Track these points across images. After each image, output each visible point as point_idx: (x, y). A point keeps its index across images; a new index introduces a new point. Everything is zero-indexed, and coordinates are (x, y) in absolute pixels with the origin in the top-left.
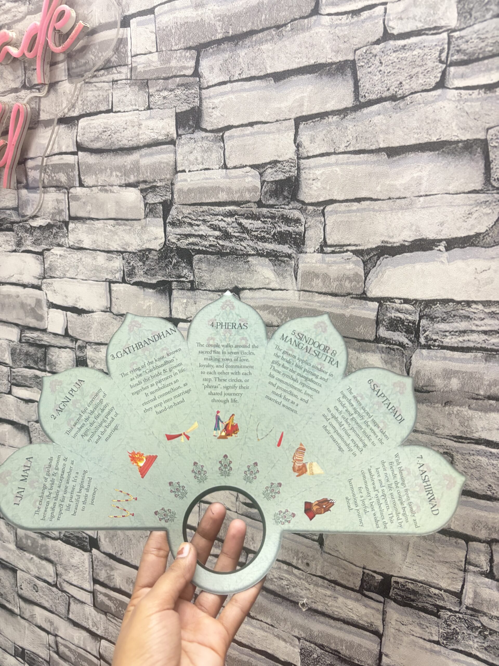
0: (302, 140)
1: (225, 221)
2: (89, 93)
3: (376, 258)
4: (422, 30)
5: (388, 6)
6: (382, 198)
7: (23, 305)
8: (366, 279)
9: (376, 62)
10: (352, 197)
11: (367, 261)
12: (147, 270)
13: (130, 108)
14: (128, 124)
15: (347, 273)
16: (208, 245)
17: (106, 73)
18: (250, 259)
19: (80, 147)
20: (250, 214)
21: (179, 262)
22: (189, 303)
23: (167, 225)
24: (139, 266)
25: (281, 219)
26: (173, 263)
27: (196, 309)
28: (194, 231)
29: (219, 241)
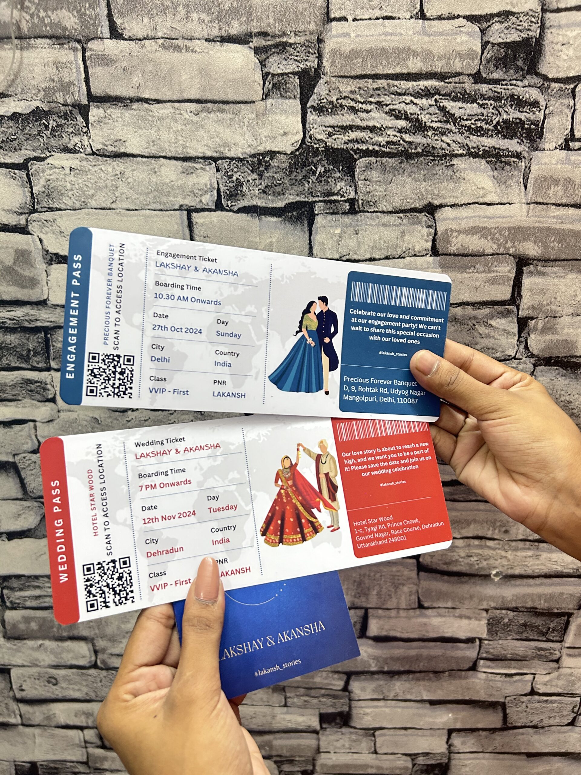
1: (416, 104)
12: (266, 187)
16: (384, 143)
18: (455, 161)
20: (461, 94)
21: (329, 171)
22: (345, 233)
23: (309, 110)
24: (251, 181)
25: (510, 101)
26: (318, 173)
27: (358, 241)
28: (358, 120)
29: (404, 136)
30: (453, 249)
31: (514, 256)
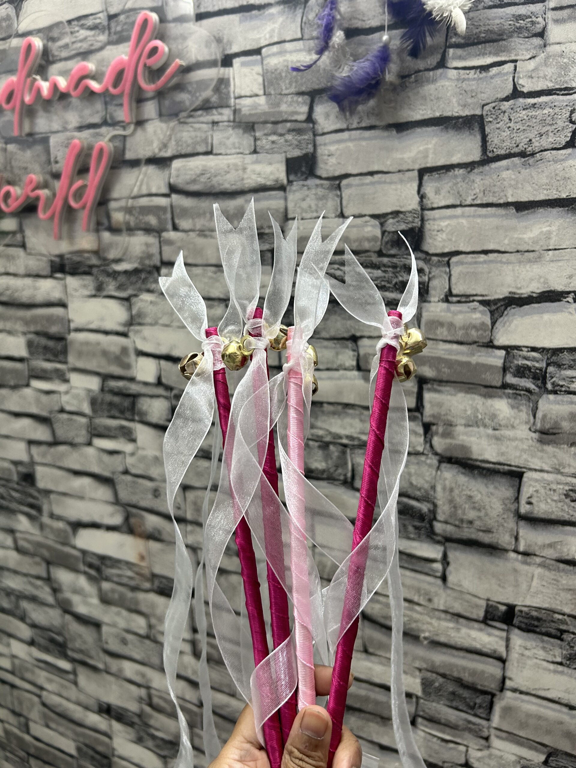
0: (426, 192)
2: (185, 134)
3: (503, 308)
4: (553, 90)
5: (518, 64)
6: (510, 251)
7: (105, 353)
8: (492, 328)
9: (504, 118)
10: (479, 249)
11: (494, 310)
13: (234, 151)
14: (231, 167)
15: (474, 322)
17: (205, 114)
19: (173, 189)
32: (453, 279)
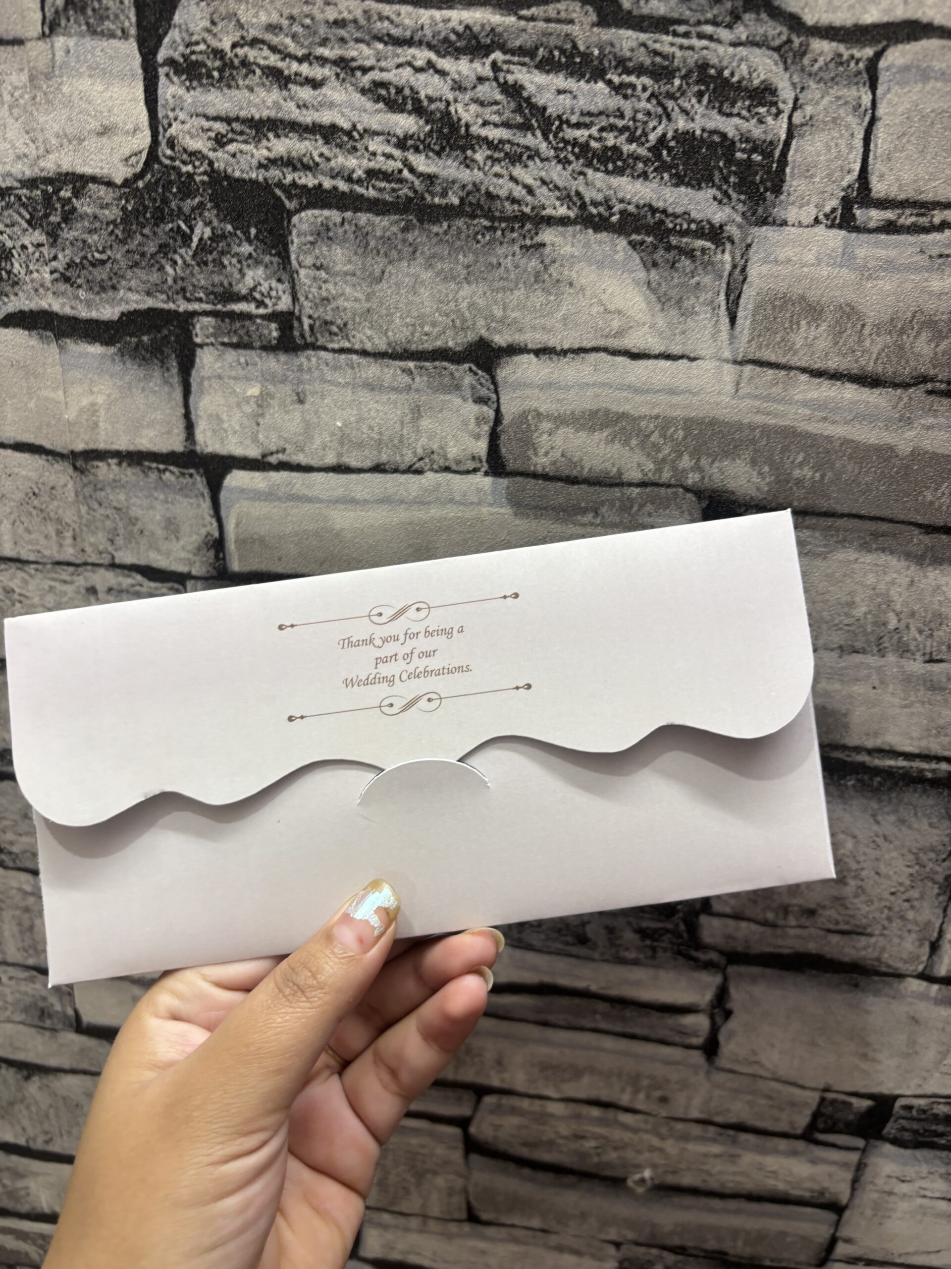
1: (443, 73)
12: (69, 266)
16: (359, 173)
18: (548, 235)
20: (563, 51)
21: (223, 237)
22: (272, 397)
23: (162, 71)
24: (31, 249)
25: (697, 82)
26: (195, 240)
27: (304, 420)
28: (291, 105)
29: (413, 158)
30: (541, 462)
31: (698, 493)
32: (881, 134)
